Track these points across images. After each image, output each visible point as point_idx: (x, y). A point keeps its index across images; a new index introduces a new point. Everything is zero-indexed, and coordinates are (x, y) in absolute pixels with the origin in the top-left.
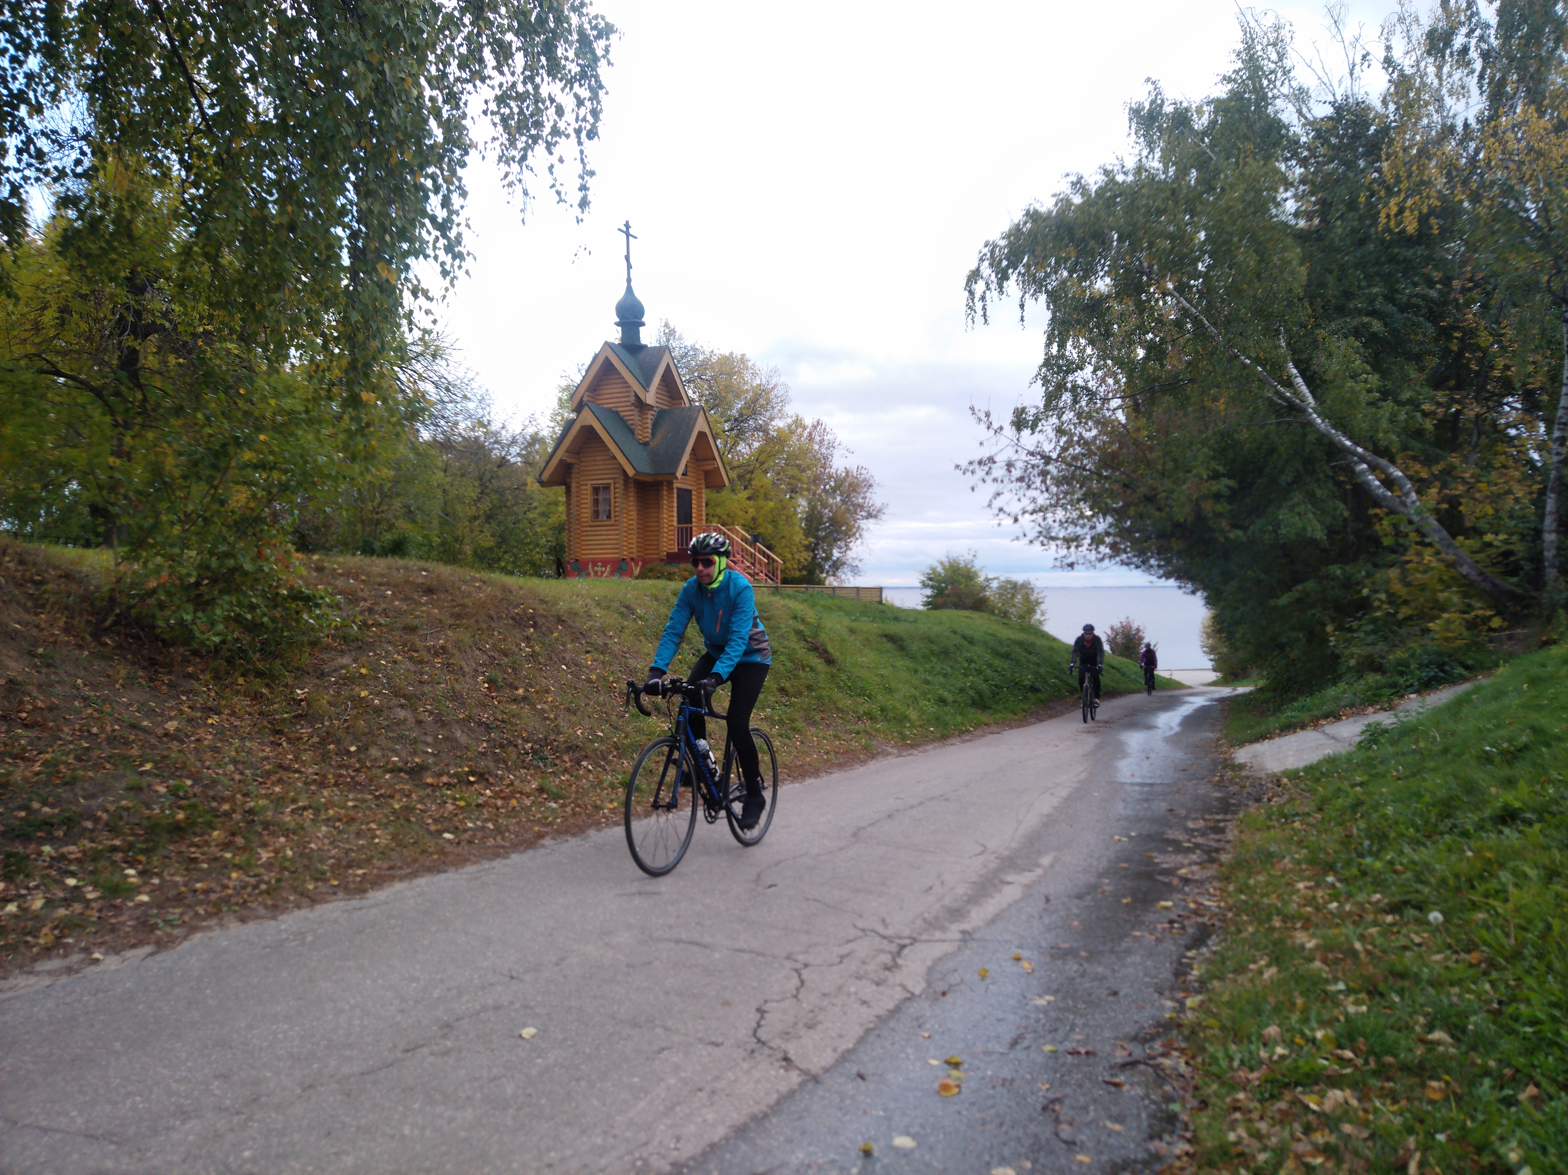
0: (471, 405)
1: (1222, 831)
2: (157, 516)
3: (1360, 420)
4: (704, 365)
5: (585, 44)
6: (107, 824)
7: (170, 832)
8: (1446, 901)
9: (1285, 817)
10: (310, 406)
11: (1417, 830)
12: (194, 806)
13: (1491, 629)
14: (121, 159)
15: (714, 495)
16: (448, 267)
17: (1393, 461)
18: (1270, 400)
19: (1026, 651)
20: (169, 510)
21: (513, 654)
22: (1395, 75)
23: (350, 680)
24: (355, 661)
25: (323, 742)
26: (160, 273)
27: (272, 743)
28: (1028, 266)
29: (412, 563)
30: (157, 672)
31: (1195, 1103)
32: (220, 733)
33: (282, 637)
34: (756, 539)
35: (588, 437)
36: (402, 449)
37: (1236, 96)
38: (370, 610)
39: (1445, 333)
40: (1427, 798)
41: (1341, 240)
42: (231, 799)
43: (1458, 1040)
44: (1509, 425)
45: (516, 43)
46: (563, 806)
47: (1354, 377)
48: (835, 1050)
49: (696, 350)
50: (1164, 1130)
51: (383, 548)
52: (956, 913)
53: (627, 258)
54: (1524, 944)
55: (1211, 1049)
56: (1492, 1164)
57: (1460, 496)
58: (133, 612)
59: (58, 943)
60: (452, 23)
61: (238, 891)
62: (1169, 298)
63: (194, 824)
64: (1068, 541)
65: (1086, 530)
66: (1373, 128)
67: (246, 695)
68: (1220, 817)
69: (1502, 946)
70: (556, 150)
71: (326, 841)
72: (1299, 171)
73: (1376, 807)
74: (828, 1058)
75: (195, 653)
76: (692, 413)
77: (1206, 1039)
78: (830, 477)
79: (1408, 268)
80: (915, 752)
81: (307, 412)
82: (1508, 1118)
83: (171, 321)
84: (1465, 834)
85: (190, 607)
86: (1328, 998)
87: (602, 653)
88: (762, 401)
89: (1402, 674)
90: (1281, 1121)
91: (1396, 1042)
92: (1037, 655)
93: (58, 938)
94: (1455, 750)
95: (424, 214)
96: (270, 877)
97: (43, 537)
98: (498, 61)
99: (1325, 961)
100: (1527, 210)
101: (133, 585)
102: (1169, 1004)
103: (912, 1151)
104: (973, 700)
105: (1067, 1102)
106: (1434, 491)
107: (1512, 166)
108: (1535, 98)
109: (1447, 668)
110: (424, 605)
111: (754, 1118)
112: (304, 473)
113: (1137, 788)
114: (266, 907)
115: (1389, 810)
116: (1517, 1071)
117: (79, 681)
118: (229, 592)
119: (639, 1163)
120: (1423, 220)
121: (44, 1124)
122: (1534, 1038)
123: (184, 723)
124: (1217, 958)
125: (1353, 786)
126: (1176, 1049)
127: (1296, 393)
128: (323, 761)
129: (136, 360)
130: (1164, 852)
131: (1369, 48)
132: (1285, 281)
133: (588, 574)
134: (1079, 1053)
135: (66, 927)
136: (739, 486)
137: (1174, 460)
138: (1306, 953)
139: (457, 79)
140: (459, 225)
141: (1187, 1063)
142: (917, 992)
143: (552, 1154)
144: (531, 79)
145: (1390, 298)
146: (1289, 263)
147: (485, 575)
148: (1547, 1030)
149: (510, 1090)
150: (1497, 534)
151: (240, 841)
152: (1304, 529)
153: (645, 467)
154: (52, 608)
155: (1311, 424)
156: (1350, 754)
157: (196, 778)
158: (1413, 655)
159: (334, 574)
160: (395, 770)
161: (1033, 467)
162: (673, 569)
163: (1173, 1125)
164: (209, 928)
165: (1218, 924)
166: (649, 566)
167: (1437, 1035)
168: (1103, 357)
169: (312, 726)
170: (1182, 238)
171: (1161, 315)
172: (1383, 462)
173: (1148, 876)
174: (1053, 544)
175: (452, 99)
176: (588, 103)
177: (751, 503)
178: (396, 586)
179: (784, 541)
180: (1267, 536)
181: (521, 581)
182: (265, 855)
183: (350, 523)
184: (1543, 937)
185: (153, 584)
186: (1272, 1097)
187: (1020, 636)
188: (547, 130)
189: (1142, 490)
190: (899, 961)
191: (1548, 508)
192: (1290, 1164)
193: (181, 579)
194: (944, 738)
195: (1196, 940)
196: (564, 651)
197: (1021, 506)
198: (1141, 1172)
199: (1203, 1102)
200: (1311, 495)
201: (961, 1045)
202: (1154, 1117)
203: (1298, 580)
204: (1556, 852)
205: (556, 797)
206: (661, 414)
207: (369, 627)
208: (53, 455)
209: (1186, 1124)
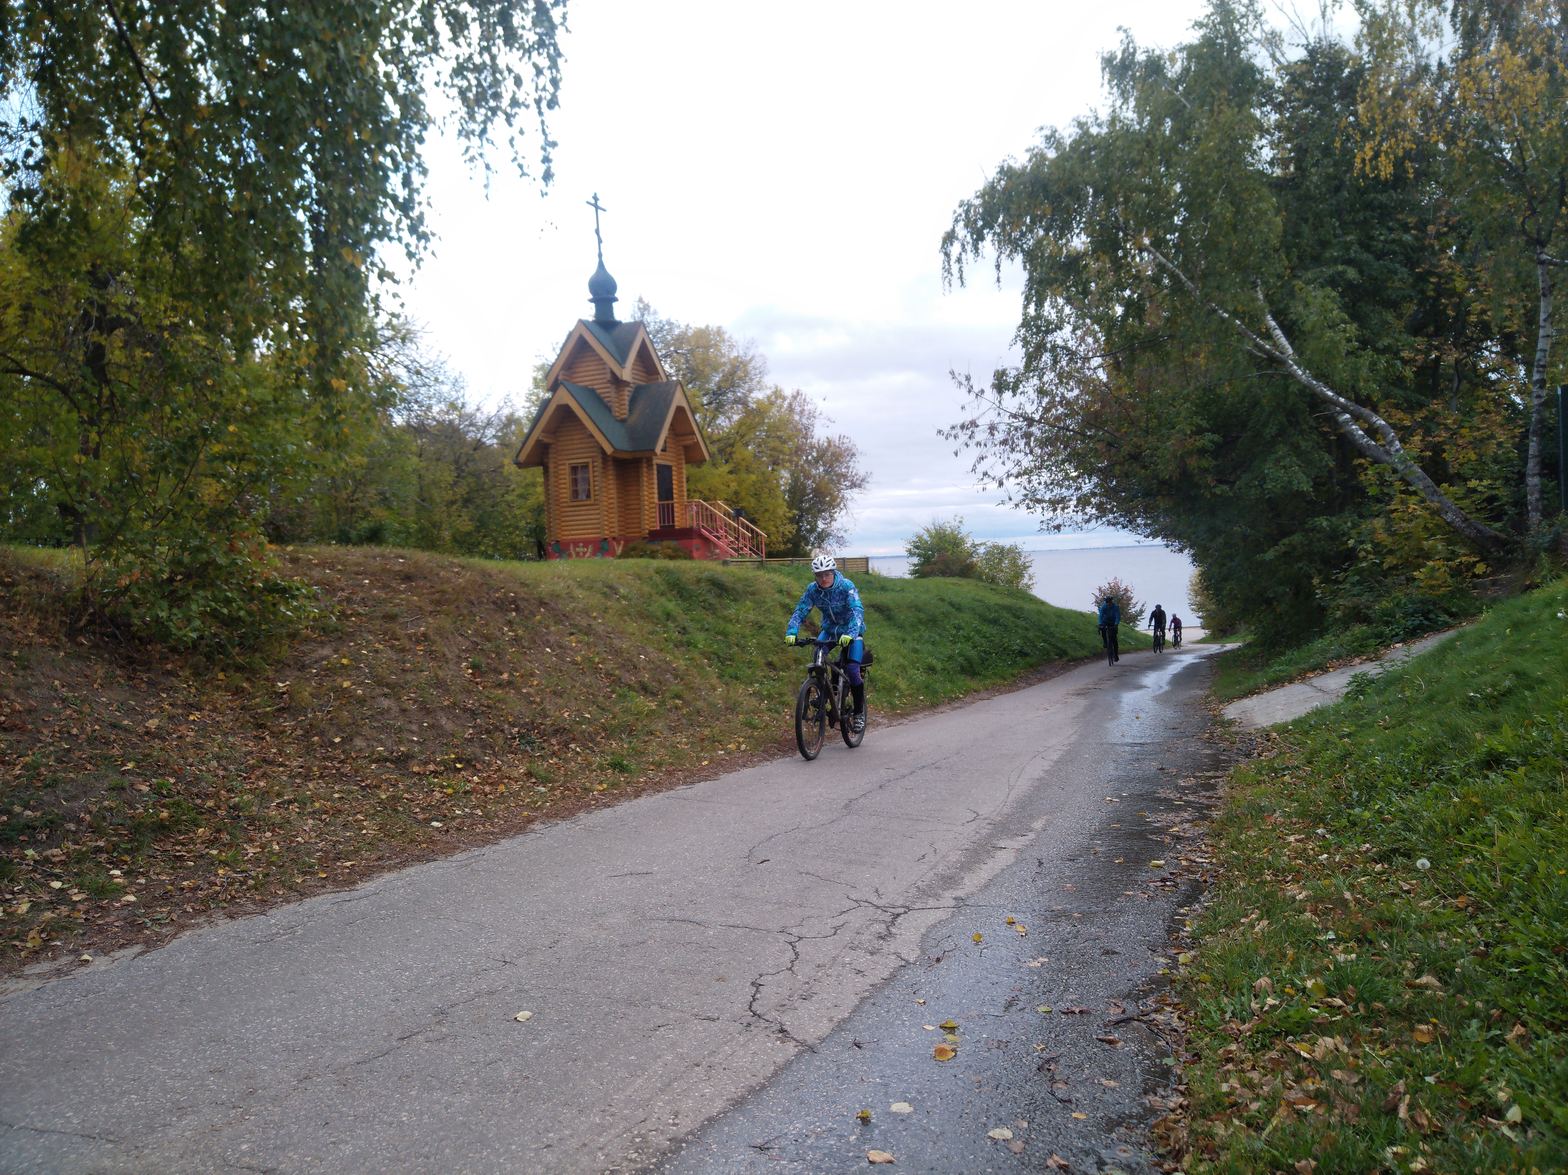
0: (445, 389)
1: (1213, 787)
2: (126, 511)
3: (1342, 369)
4: (681, 340)
5: (542, 11)
6: (90, 826)
7: (154, 831)
8: (1434, 847)
9: (1275, 771)
10: (279, 395)
11: (1405, 779)
12: (178, 804)
13: (1475, 576)
14: (72, 149)
15: (694, 470)
16: (413, 249)
17: (1375, 410)
18: (1250, 353)
19: (1015, 616)
20: (140, 506)
21: (496, 638)
22: (1367, 16)
23: (332, 671)
24: (336, 651)
25: (307, 734)
26: (122, 266)
27: (255, 737)
28: (1003, 226)
29: (387, 550)
30: (134, 670)
31: (1188, 1056)
32: (202, 729)
33: (260, 630)
34: (739, 513)
35: (564, 416)
36: (375, 436)
37: (1208, 42)
38: (348, 600)
39: (1422, 278)
40: (1414, 746)
41: (1316, 187)
42: (217, 795)
43: (1446, 983)
44: (1488, 370)
45: (472, 13)
46: (552, 789)
47: (1333, 327)
48: (831, 1020)
49: (670, 323)
50: (1157, 1085)
51: (360, 536)
52: (949, 881)
53: (597, 232)
54: (1509, 886)
55: (1204, 1003)
56: (1480, 1104)
57: (1444, 443)
58: (107, 611)
59: (45, 946)
61: (225, 889)
62: (1145, 255)
63: (178, 822)
64: (1054, 503)
65: (1071, 491)
66: (1347, 71)
67: (227, 690)
68: (1211, 774)
69: (1489, 890)
70: (516, 122)
71: (313, 834)
72: (1274, 117)
73: (1364, 758)
74: (825, 1028)
75: (173, 650)
76: (669, 387)
77: (1197, 994)
78: (812, 447)
79: (1385, 213)
80: (905, 721)
81: (276, 401)
82: (1497, 1058)
83: (136, 315)
84: (1452, 780)
85: (165, 604)
86: (1318, 947)
87: (586, 634)
88: (740, 373)
89: (1387, 624)
90: (1273, 1070)
91: (1385, 988)
92: (1025, 619)
93: (45, 941)
94: (1440, 698)
95: (385, 194)
96: (258, 872)
97: (11, 539)
98: (454, 33)
99: (1315, 912)
100: (1501, 151)
101: (105, 584)
102: (1162, 960)
103: (909, 1115)
104: (962, 667)
105: (1062, 1061)
106: (1417, 438)
107: (1487, 105)
108: (1507, 35)
109: (1432, 616)
110: (403, 592)
111: (752, 1090)
112: (274, 463)
113: (1128, 748)
114: (254, 902)
115: (1377, 760)
116: (1504, 1011)
117: (57, 682)
118: (203, 587)
119: (638, 1140)
120: (1399, 164)
121: (39, 1125)
122: (1520, 979)
123: (165, 720)
124: (1209, 913)
125: (1341, 737)
126: (1169, 1005)
127: (1275, 345)
128: (308, 753)
129: (103, 355)
130: (1155, 811)
132: (1261, 232)
133: (570, 556)
134: (1073, 1012)
135: (52, 930)
136: (720, 460)
137: (1158, 417)
138: (1296, 905)
139: (412, 53)
140: (420, 203)
141: (1180, 1018)
142: (912, 960)
143: (551, 1135)
144: (487, 49)
145: (1365, 246)
146: (1265, 213)
147: (464, 560)
148: (1533, 970)
149: (506, 1074)
150: (1481, 480)
151: (225, 837)
152: (1290, 482)
153: (624, 445)
154: (25, 610)
155: (1292, 376)
156: (1338, 706)
157: (178, 775)
158: (1398, 605)
159: (310, 565)
160: (381, 760)
161: (1016, 429)
162: (656, 547)
163: (1168, 1079)
164: (198, 925)
165: (1211, 880)
166: (631, 545)
167: (1425, 979)
168: (1083, 317)
169: (295, 719)
170: (1157, 191)
171: (1138, 271)
172: (1366, 411)
173: (1141, 835)
174: (1039, 507)
175: (408, 73)
176: (547, 72)
177: (732, 477)
178: (373, 574)
179: (767, 515)
180: (1253, 491)
181: (501, 564)
182: (251, 851)
183: (325, 513)
184: (1528, 879)
185: (125, 581)
186: (1264, 1046)
187: (1007, 601)
188: (505, 103)
189: (1126, 449)
190: (893, 930)
191: (1531, 452)
192: (1282, 1112)
193: (154, 576)
194: (934, 706)
195: (1189, 897)
196: (548, 634)
197: (1005, 469)
198: (1136, 1126)
199: (1196, 1055)
200: (1296, 448)
201: (956, 1010)
202: (1148, 1072)
203: (1285, 534)
204: (1541, 794)
205: (544, 781)
206: (638, 390)
207: (348, 617)
208: (20, 455)
209: (1180, 1077)
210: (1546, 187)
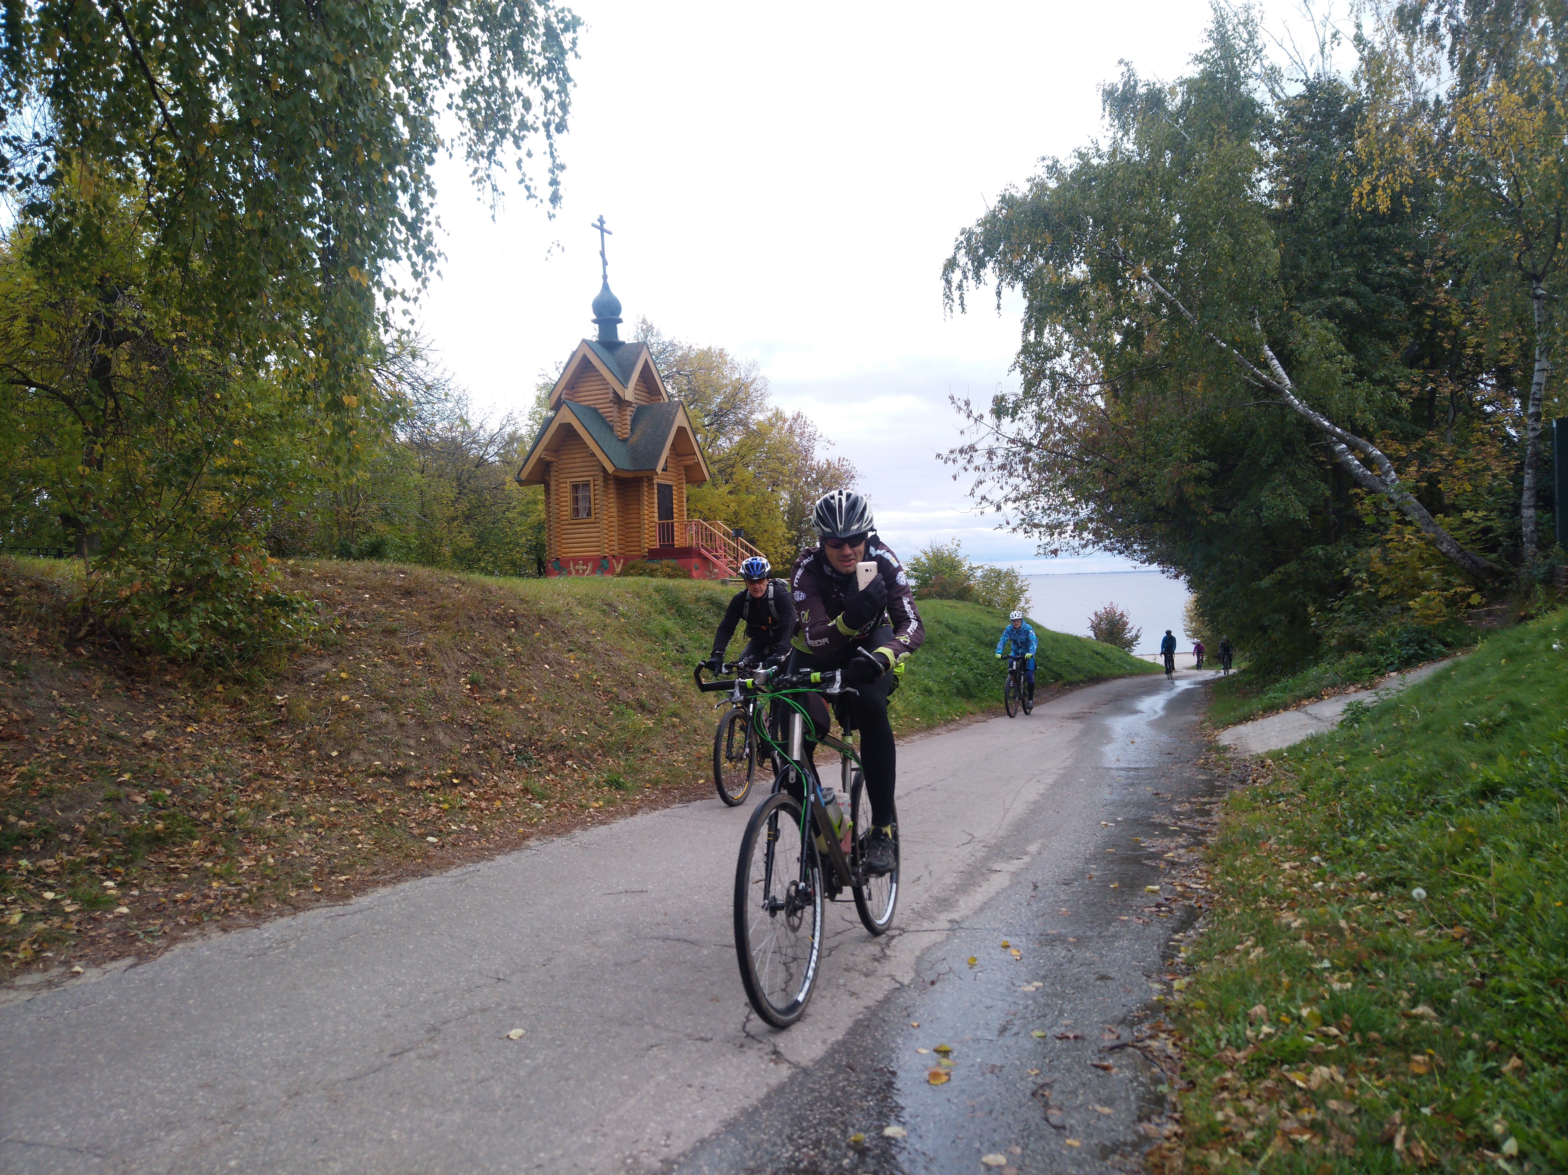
1: (1208, 813)
2: (129, 522)
3: (1337, 400)
4: (684, 359)
5: (552, 36)
6: (85, 836)
7: (148, 842)
8: (1429, 877)
9: (1270, 797)
10: (284, 410)
11: (1400, 808)
12: (173, 816)
13: (1470, 606)
14: (84, 163)
15: (694, 490)
16: (419, 268)
17: (1371, 440)
18: (1248, 383)
20: (142, 517)
21: (495, 654)
22: (1366, 53)
23: (330, 685)
24: (335, 665)
25: (304, 748)
26: (130, 280)
27: (252, 750)
28: (1004, 254)
29: (388, 565)
30: (133, 681)
31: (1183, 1084)
32: (200, 741)
33: (260, 643)
34: (738, 533)
35: (567, 434)
36: (378, 451)
37: (1208, 76)
38: (349, 614)
39: (1419, 311)
40: (1409, 775)
41: (1314, 220)
42: (213, 807)
43: (1442, 1014)
44: (1483, 403)
45: (483, 37)
46: (548, 806)
47: (1330, 357)
48: (824, 1042)
49: (672, 344)
50: (1152, 1112)
51: (361, 551)
52: (944, 903)
53: (602, 254)
54: (1505, 917)
55: (1198, 1030)
56: (1477, 1136)
57: (1439, 473)
58: (107, 622)
59: (37, 957)
60: (416, 19)
61: (219, 902)
62: (1143, 284)
63: (173, 834)
64: (1052, 528)
65: (1069, 516)
66: (1345, 106)
67: (225, 702)
68: (1205, 800)
69: (1485, 920)
70: (524, 144)
71: (308, 848)
72: (1273, 150)
73: (1359, 786)
74: (818, 1051)
75: (173, 661)
76: (671, 408)
77: (1193, 1020)
78: (812, 469)
79: (1381, 246)
81: (280, 416)
82: (1493, 1090)
83: (143, 328)
84: (1447, 810)
85: (165, 616)
86: (1313, 976)
87: (585, 651)
88: (741, 395)
89: (1382, 652)
90: (1268, 1099)
91: (1381, 1018)
93: (37, 952)
94: (1435, 727)
95: (395, 212)
96: (252, 885)
97: (13, 549)
98: (464, 56)
99: (1310, 940)
100: (1498, 186)
101: (105, 595)
102: (1157, 986)
103: (902, 1139)
104: (958, 689)
105: (1057, 1086)
106: (1413, 469)
107: (1483, 141)
108: (1504, 73)
109: (1426, 645)
110: (403, 607)
111: (744, 1112)
112: (278, 477)
113: (1123, 773)
114: (248, 915)
115: (1372, 788)
116: (1501, 1042)
117: (55, 692)
118: (204, 599)
119: (629, 1161)
120: (1395, 198)
121: (27, 1138)
122: (1516, 1010)
123: (163, 732)
124: (1204, 940)
125: (1337, 765)
126: (1164, 1031)
127: (1272, 375)
128: (305, 767)
129: (109, 368)
130: (1151, 836)
131: (1338, 26)
132: (1259, 263)
133: (570, 573)
134: (1067, 1038)
135: (44, 941)
136: (720, 480)
137: (1155, 444)
138: (1292, 932)
139: (423, 75)
140: (429, 223)
141: (1175, 1045)
142: (906, 982)
143: (542, 1155)
144: (497, 73)
145: (1362, 279)
146: (1263, 245)
147: (463, 576)
148: (1529, 1002)
149: (498, 1091)
150: (1476, 511)
151: (220, 850)
152: (1286, 510)
153: (625, 464)
154: (24, 619)
155: (1290, 405)
156: (1333, 733)
157: (175, 787)
158: (1393, 634)
159: (310, 579)
160: (378, 774)
161: (1014, 454)
162: (655, 565)
163: (1163, 1106)
164: (191, 938)
165: (1206, 906)
166: (631, 563)
167: (1420, 1009)
168: (1082, 344)
169: (293, 732)
170: (1157, 222)
171: (1137, 300)
172: (1362, 441)
173: (1136, 860)
174: (1036, 532)
175: (418, 95)
176: (556, 97)
177: (732, 497)
178: (374, 589)
179: (766, 535)
180: (1249, 519)
181: (501, 581)
182: (246, 864)
183: (326, 527)
184: (1524, 910)
185: (126, 593)
186: (1259, 1075)
188: (514, 125)
189: (1123, 475)
190: (888, 952)
191: (1526, 484)
192: (1277, 1142)
193: (154, 587)
194: (930, 728)
195: (1184, 923)
196: (547, 650)
197: (1003, 493)
198: (1131, 1154)
199: (1191, 1082)
200: (1292, 477)
201: (950, 1034)
202: (1143, 1099)
203: (1280, 562)
204: (1537, 826)
205: (540, 798)
206: (640, 410)
207: (347, 631)
208: (23, 465)
209: (1174, 1105)
210: (1542, 222)
